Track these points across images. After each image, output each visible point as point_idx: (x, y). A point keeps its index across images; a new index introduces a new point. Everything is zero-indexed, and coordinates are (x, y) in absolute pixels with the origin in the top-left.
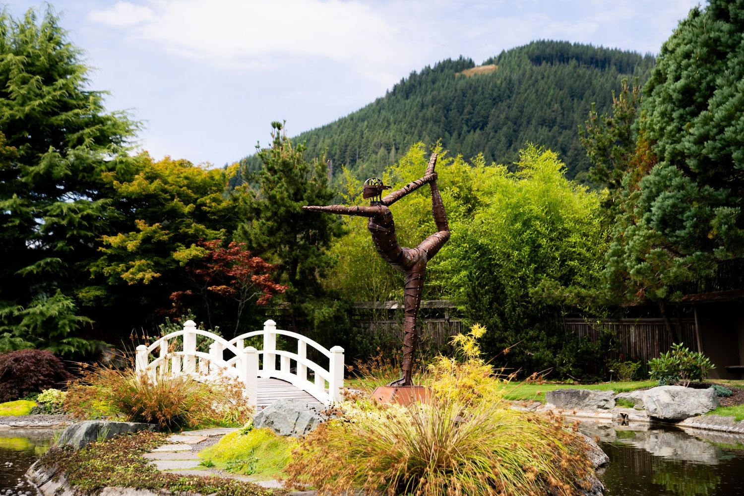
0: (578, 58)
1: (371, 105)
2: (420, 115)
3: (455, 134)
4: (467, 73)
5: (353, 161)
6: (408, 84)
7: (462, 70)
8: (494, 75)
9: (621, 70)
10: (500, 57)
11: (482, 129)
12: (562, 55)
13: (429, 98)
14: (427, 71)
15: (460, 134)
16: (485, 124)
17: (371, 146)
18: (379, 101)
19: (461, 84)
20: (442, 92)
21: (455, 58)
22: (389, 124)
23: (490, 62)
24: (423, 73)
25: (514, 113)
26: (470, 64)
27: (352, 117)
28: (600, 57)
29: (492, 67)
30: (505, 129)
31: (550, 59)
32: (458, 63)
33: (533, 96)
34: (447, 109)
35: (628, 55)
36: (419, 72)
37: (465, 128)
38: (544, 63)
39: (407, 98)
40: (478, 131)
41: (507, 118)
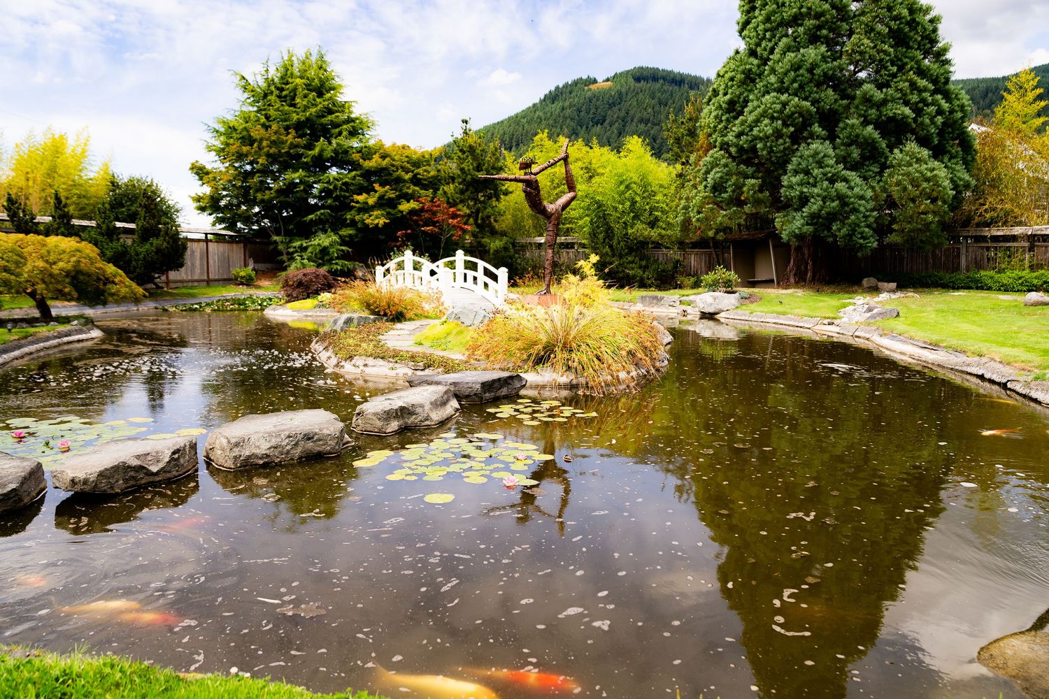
0: (664, 79)
1: (529, 108)
2: (562, 114)
3: (584, 127)
4: (592, 87)
5: (518, 145)
6: (553, 94)
7: (589, 85)
8: (610, 88)
9: (691, 88)
10: (614, 77)
11: (602, 124)
12: (654, 77)
13: (567, 103)
14: (566, 86)
15: (587, 128)
16: (604, 121)
17: (530, 135)
18: (534, 105)
19: (589, 94)
20: (576, 100)
21: (585, 77)
22: (541, 120)
23: (608, 80)
24: (564, 87)
25: (623, 114)
26: (595, 81)
27: (517, 116)
28: (678, 78)
29: (609, 83)
30: (617, 125)
31: (646, 79)
32: (586, 80)
33: (635, 103)
34: (579, 111)
35: (695, 77)
36: (561, 86)
37: (591, 124)
38: (642, 82)
39: (553, 103)
40: (599, 125)
41: (618, 117)
